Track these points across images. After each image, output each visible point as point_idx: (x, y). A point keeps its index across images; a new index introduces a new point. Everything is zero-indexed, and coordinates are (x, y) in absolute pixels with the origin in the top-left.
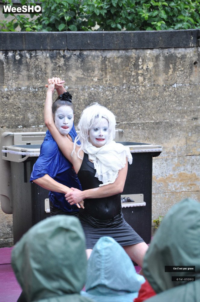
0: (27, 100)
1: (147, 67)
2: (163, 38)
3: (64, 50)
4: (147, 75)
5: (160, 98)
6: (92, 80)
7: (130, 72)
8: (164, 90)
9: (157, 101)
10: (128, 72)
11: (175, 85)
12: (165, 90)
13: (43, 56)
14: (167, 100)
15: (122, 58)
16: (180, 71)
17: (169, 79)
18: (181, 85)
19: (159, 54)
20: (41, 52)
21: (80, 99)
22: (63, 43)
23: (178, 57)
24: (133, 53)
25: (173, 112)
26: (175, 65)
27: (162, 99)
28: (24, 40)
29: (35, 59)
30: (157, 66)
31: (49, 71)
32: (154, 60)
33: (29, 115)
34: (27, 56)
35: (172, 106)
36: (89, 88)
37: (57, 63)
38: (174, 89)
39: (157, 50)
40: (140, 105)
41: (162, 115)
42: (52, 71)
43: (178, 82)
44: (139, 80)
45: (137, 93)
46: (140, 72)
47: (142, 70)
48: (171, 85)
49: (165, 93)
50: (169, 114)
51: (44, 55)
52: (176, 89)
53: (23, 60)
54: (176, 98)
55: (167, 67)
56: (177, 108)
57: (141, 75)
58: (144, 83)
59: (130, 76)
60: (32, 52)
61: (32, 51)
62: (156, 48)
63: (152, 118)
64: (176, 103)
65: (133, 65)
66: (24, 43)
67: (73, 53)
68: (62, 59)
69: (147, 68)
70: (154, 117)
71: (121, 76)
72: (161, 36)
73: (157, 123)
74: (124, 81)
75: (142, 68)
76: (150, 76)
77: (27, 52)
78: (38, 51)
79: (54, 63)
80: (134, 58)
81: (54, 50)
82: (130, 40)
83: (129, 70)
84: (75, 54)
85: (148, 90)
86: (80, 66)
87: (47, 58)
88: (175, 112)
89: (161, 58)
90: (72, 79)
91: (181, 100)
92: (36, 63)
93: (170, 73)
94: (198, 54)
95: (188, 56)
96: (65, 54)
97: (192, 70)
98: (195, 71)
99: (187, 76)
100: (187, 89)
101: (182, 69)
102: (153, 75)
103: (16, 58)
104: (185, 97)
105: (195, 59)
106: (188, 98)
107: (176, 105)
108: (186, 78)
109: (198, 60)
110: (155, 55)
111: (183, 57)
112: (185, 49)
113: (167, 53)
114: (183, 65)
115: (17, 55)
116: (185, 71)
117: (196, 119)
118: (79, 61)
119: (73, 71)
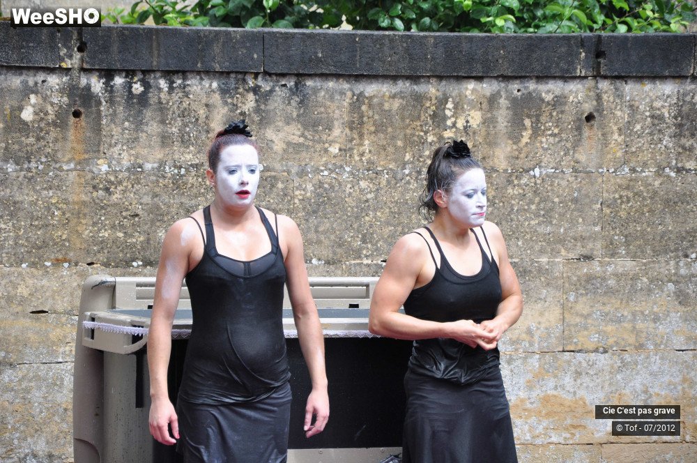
0: (157, 196)
1: (467, 122)
2: (509, 53)
3: (256, 75)
5: (497, 201)
6: (326, 151)
7: (422, 134)
8: (508, 181)
10: (417, 134)
11: (537, 171)
12: (510, 182)
13: (202, 87)
14: (516, 209)
15: (403, 98)
16: (550, 135)
17: (522, 155)
18: (553, 170)
19: (499, 92)
20: (198, 77)
21: (293, 198)
22: (255, 56)
23: (546, 100)
24: (432, 89)
25: (531, 238)
26: (538, 121)
27: (501, 204)
28: (155, 44)
29: (180, 95)
30: (492, 122)
31: (216, 124)
32: (485, 106)
34: (161, 86)
35: (527, 223)
36: (317, 171)
37: (237, 105)
38: (533, 180)
39: (494, 82)
43: (543, 164)
46: (448, 134)
47: (454, 130)
48: (527, 171)
49: (510, 191)
50: (520, 243)
51: (206, 84)
52: (538, 182)
53: (150, 95)
54: (539, 204)
55: (516, 124)
56: (541, 229)
59: (423, 143)
60: (175, 78)
61: (174, 74)
62: (491, 77)
64: (537, 216)
65: (430, 115)
66: (156, 52)
67: (278, 82)
68: (251, 96)
69: (465, 124)
71: (400, 143)
72: (504, 47)
74: (408, 157)
75: (454, 125)
76: (474, 146)
77: (161, 77)
78: (189, 76)
79: (230, 106)
80: (433, 98)
81: (232, 72)
82: (426, 55)
83: (419, 128)
84: (285, 85)
86: (295, 114)
87: (213, 91)
88: (534, 238)
89: (503, 102)
90: (275, 148)
91: (552, 209)
92: (185, 105)
93: (525, 140)
94: (598, 95)
95: (571, 98)
96: (259, 84)
97: (580, 134)
98: (589, 138)
99: (568, 150)
100: (568, 181)
101: (556, 131)
102: (480, 143)
103: (133, 90)
104: (560, 202)
105: (588, 107)
106: (570, 204)
107: (537, 222)
108: (565, 155)
109: (597, 111)
110: (488, 94)
111: (559, 101)
112: (565, 81)
113: (519, 91)
114: (558, 120)
115: (135, 83)
116: (563, 135)
117: (588, 258)
118: (294, 103)
119: (278, 126)
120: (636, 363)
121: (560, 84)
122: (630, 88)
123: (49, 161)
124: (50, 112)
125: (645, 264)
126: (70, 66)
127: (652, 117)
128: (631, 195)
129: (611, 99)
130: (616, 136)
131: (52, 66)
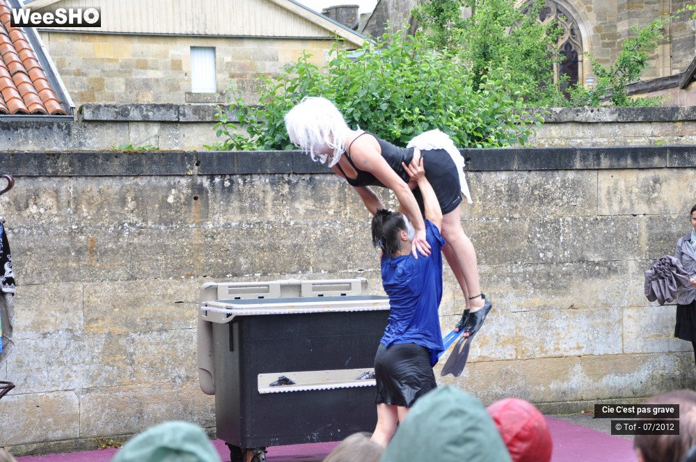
0: (238, 240)
6: (327, 213)
13: (261, 182)
20: (259, 177)
22: (288, 165)
28: (235, 161)
29: (250, 186)
31: (269, 201)
33: (242, 260)
34: (240, 182)
36: (322, 224)
37: (279, 191)
42: (273, 201)
51: (263, 180)
53: (234, 187)
61: (246, 176)
66: (236, 165)
67: (300, 178)
68: (287, 186)
77: (239, 177)
78: (254, 176)
79: (276, 191)
81: (276, 173)
84: (304, 180)
86: (310, 195)
87: (267, 184)
90: (300, 212)
92: (252, 191)
96: (291, 179)
103: (225, 184)
115: (226, 181)
118: (309, 189)
119: (301, 201)
120: (492, 320)
122: (484, 176)
123: (182, 223)
124: (182, 198)
125: (495, 268)
126: (192, 174)
127: (496, 191)
128: (487, 232)
129: (475, 182)
130: (478, 201)
131: (183, 174)
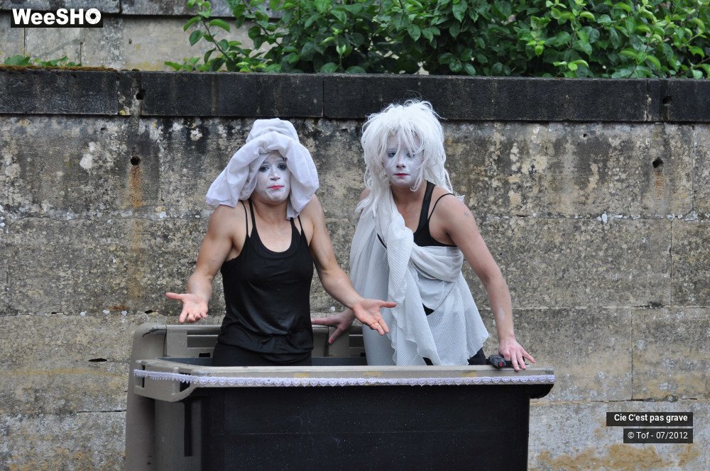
1: (533, 167)
2: (574, 97)
3: (316, 120)
4: (531, 187)
5: (564, 247)
7: (486, 179)
8: (575, 227)
9: (557, 256)
10: (481, 179)
11: (605, 217)
12: (577, 228)
14: (583, 255)
15: (466, 143)
16: (617, 181)
17: (590, 201)
18: (621, 216)
19: (564, 138)
22: (315, 101)
23: (613, 145)
24: (497, 134)
25: (599, 285)
26: (605, 166)
27: (568, 251)
28: (213, 90)
29: (239, 140)
30: (559, 167)
32: (551, 151)
34: (220, 132)
35: (595, 270)
38: (601, 226)
39: (560, 126)
40: (513, 264)
41: (568, 293)
43: (611, 210)
44: (509, 201)
45: (503, 234)
46: (513, 179)
47: (519, 175)
48: (595, 217)
49: (577, 237)
50: (588, 290)
52: (606, 228)
53: (209, 141)
54: (607, 250)
55: (583, 169)
56: (609, 276)
57: (515, 186)
58: (522, 209)
59: (488, 189)
60: (233, 123)
61: (233, 120)
62: (557, 122)
63: (544, 300)
64: (605, 262)
65: (495, 160)
66: (214, 99)
67: (338, 127)
68: (311, 142)
69: (531, 169)
70: (547, 298)
71: (464, 189)
72: (569, 92)
73: (556, 314)
74: (472, 202)
75: (519, 170)
76: (540, 191)
77: (220, 123)
78: (248, 121)
80: (498, 143)
82: (490, 99)
83: (483, 173)
84: (345, 130)
85: (533, 226)
88: (602, 285)
89: (569, 147)
90: (336, 193)
91: (620, 256)
93: (592, 185)
94: (665, 140)
95: (638, 143)
96: (320, 129)
97: (648, 180)
98: (657, 183)
99: (636, 195)
100: (636, 227)
101: (624, 176)
102: (546, 189)
103: (192, 136)
104: (629, 249)
105: (655, 153)
106: (638, 250)
107: (605, 268)
108: (633, 200)
109: (665, 156)
110: (554, 140)
111: (627, 147)
112: (632, 127)
113: (585, 135)
114: (626, 166)
115: (194, 129)
116: (630, 181)
117: (657, 305)
118: (354, 148)
119: (338, 172)
120: (706, 412)
121: (627, 128)
122: (698, 133)
123: (108, 209)
124: (109, 160)
126: (128, 114)
128: (700, 241)
129: (679, 144)
130: (684, 182)
131: (111, 114)
